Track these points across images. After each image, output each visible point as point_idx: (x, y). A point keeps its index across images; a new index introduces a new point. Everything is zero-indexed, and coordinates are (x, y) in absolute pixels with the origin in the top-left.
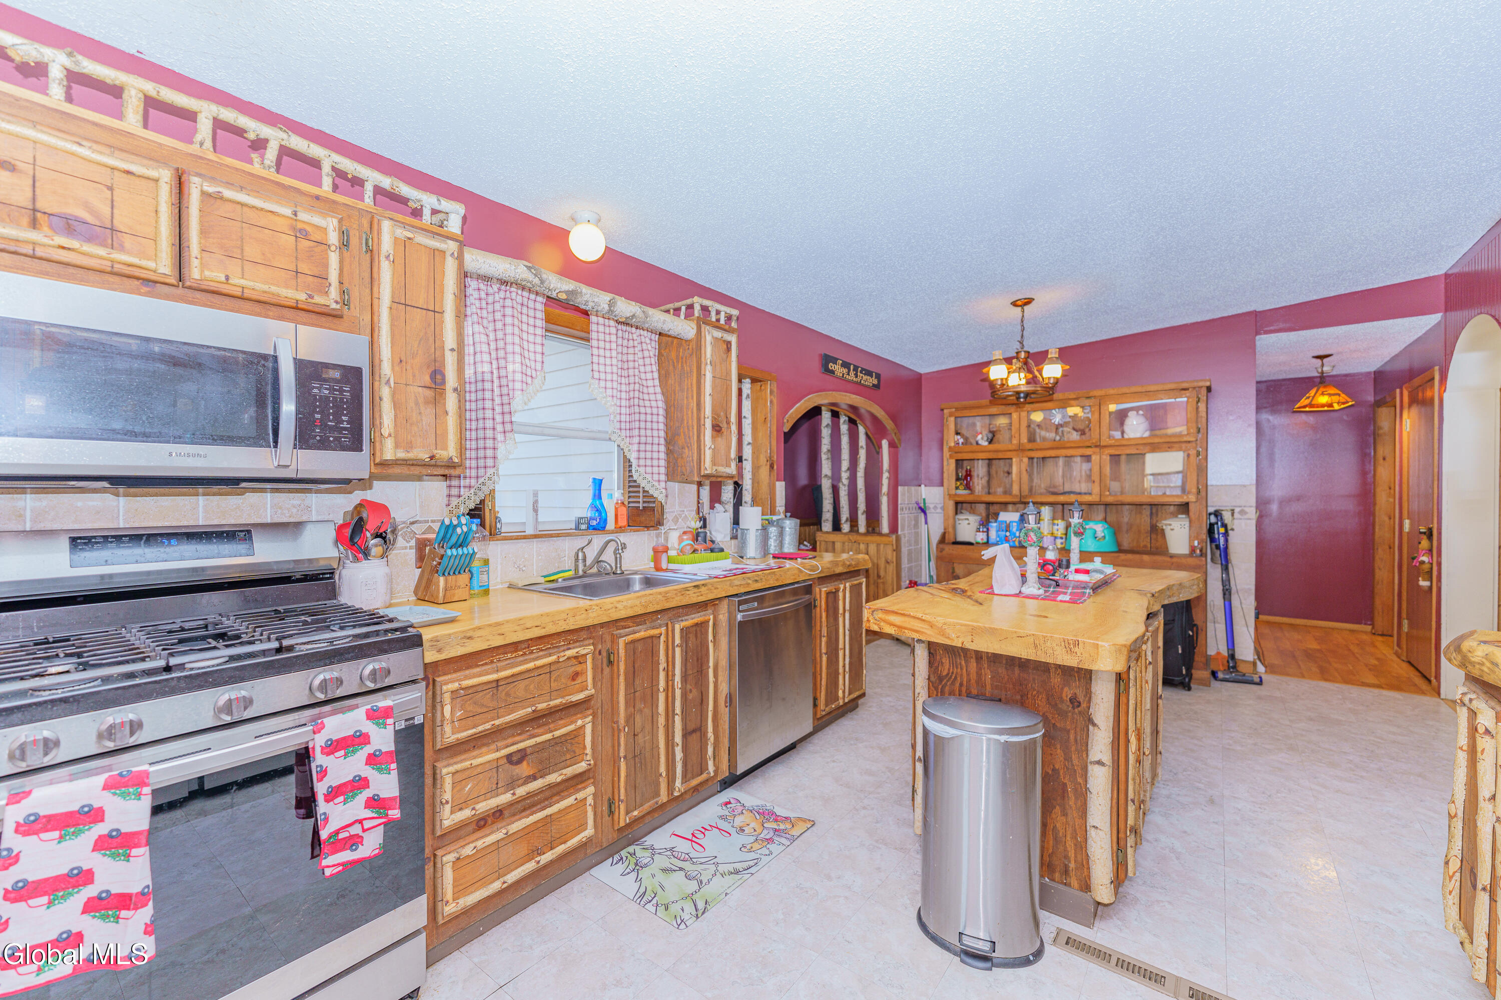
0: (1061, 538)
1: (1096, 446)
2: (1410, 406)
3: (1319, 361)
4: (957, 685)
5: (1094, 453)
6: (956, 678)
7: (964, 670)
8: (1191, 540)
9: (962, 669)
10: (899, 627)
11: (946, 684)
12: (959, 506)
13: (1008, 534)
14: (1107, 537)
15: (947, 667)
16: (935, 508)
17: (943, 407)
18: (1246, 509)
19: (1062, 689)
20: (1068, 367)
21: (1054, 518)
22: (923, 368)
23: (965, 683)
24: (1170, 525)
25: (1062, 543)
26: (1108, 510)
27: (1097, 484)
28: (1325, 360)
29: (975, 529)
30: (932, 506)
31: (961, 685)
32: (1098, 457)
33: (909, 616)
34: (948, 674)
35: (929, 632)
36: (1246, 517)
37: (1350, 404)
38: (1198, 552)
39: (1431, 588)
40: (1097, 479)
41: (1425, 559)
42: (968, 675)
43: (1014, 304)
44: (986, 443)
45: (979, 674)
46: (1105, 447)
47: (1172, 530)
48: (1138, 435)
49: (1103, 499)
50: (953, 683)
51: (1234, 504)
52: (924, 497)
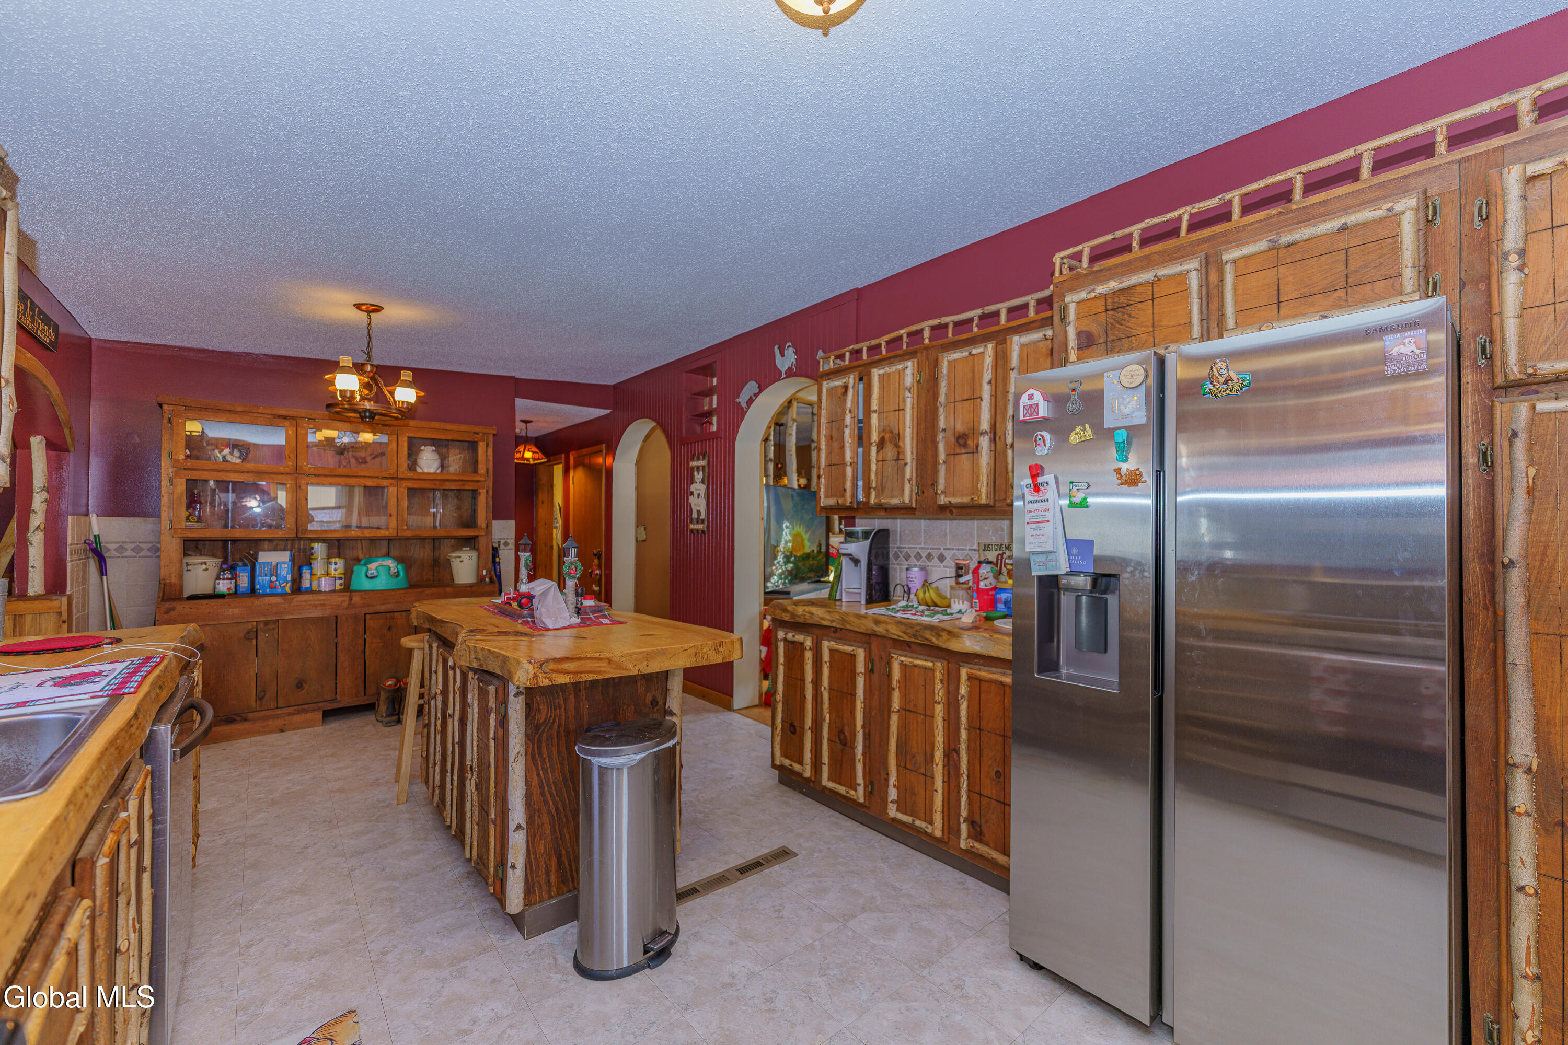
0: (341, 578)
1: (393, 478)
2: (575, 467)
3: (524, 424)
4: (555, 727)
5: (391, 485)
6: (554, 720)
7: (563, 709)
8: (479, 568)
9: (560, 709)
10: (575, 673)
11: (544, 731)
12: (192, 546)
13: (274, 579)
14: (402, 574)
15: (544, 712)
16: (121, 549)
17: (160, 400)
18: (508, 541)
19: (646, 696)
20: (422, 394)
21: (329, 556)
22: (97, 332)
23: (563, 722)
24: (460, 557)
25: (341, 585)
26: (391, 546)
27: (394, 518)
28: (528, 425)
29: (215, 576)
30: (112, 547)
31: (560, 726)
32: (396, 489)
33: (586, 658)
34: (545, 721)
35: (608, 670)
36: (508, 547)
37: (543, 461)
38: (487, 580)
39: (600, 590)
40: (394, 512)
41: (597, 572)
42: (566, 713)
43: (358, 306)
44: (238, 461)
45: (577, 708)
46: (402, 479)
47: (462, 561)
48: (432, 471)
49: (400, 534)
50: (551, 728)
51: (500, 537)
52: (96, 532)
